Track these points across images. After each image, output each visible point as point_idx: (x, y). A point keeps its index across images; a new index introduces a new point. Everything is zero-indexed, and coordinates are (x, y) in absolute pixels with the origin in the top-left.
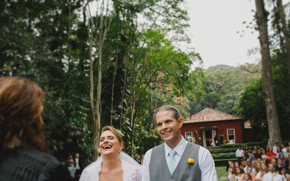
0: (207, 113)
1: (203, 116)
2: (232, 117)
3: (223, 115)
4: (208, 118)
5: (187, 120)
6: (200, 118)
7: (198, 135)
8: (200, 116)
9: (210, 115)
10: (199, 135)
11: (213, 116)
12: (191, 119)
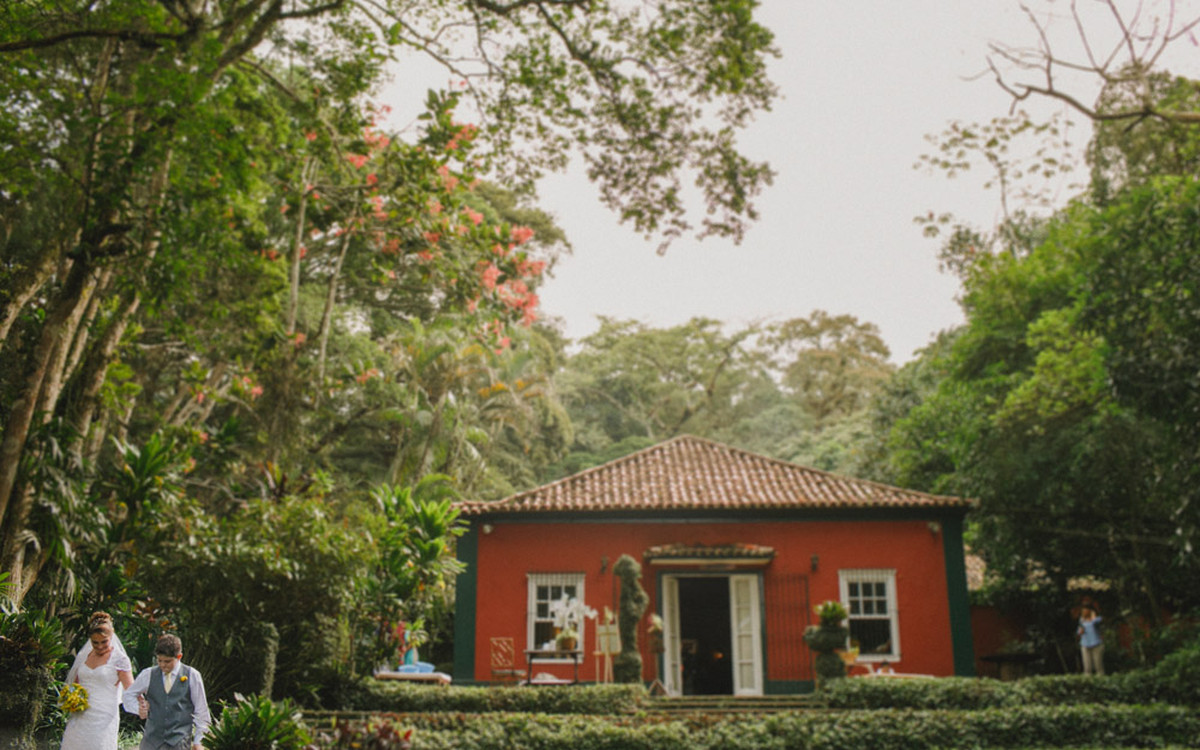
0: (687, 465)
1: (657, 478)
2: (869, 491)
3: (802, 481)
4: (701, 487)
5: (550, 492)
6: (645, 488)
7: (643, 594)
8: (643, 473)
9: (713, 475)
10: (646, 590)
11: (733, 482)
12: (579, 490)
